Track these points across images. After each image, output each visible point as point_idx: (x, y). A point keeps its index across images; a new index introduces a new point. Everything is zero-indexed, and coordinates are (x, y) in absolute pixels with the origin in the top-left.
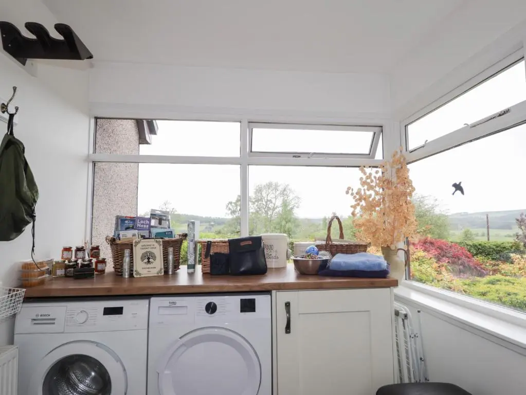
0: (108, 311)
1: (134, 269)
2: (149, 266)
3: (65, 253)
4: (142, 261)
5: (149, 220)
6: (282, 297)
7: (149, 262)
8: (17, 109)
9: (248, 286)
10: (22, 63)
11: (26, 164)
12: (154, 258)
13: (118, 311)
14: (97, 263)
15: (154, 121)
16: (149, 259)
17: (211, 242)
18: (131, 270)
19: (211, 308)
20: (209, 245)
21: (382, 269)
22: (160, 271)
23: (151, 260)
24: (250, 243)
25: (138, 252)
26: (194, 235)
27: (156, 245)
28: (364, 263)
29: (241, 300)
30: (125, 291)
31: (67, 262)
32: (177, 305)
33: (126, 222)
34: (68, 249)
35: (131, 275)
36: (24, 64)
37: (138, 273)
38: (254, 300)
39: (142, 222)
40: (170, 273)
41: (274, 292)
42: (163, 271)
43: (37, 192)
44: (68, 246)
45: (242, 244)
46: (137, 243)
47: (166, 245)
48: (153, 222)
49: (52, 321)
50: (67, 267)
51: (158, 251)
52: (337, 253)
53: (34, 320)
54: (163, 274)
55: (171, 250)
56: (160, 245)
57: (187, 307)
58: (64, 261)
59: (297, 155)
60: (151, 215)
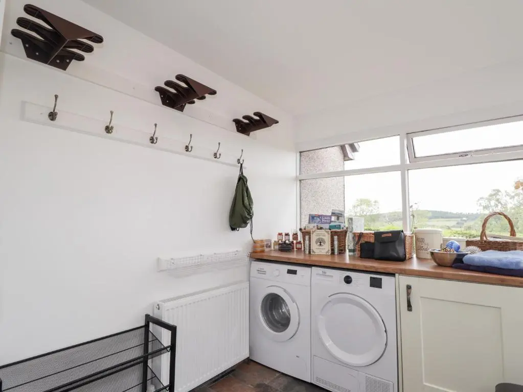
0: (290, 272)
1: (311, 249)
2: (321, 247)
3: (279, 236)
4: (317, 243)
5: (330, 217)
6: (404, 280)
7: (320, 245)
8: (243, 161)
9: (374, 267)
10: (247, 135)
11: (247, 189)
12: (324, 242)
13: (294, 272)
14: (296, 243)
15: (355, 144)
16: (320, 243)
17: (362, 233)
18: (310, 250)
19: (348, 280)
20: (361, 235)
21: (519, 268)
22: (328, 252)
23: (322, 244)
24: (390, 235)
25: (314, 238)
26: (352, 228)
27: (326, 234)
28: (499, 260)
29: (371, 278)
30: (297, 261)
31: (280, 242)
32: (327, 274)
33: (315, 218)
34: (280, 234)
35: (310, 252)
36: (248, 135)
37: (313, 252)
38: (381, 279)
39: (325, 218)
40: (336, 254)
41: (397, 275)
42: (330, 251)
43: (252, 202)
44: (280, 232)
45: (383, 236)
46: (313, 232)
47: (333, 234)
48: (333, 218)
49: (264, 273)
50: (279, 244)
51: (327, 238)
52: (490, 249)
53: (258, 271)
54: (330, 253)
55: (336, 238)
56: (328, 234)
57: (332, 276)
58: (279, 241)
59: (464, 154)
60: (332, 213)
